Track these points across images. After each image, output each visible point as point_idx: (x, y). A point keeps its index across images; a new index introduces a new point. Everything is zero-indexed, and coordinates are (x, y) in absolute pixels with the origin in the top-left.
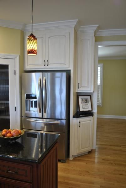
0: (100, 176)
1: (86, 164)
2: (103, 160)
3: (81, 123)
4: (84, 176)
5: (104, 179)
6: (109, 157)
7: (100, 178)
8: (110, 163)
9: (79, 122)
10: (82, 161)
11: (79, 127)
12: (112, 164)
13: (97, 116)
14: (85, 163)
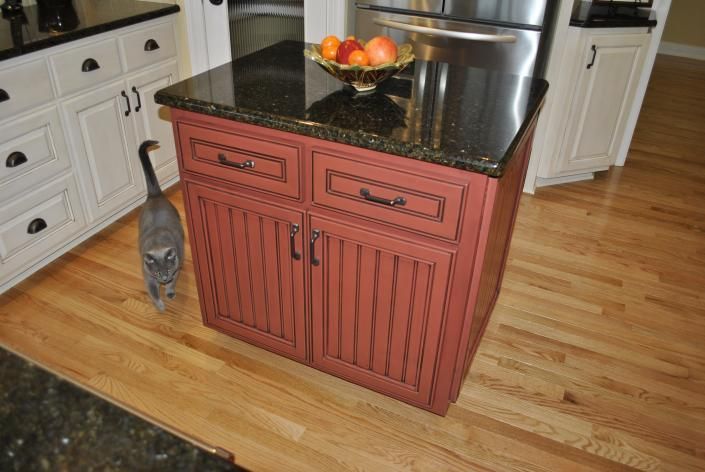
0: (644, 263)
1: (588, 214)
2: (654, 209)
3: (599, 52)
4: (582, 254)
5: (661, 274)
6: (677, 203)
7: (644, 269)
8: (682, 224)
9: (594, 47)
10: (572, 202)
11: (589, 66)
12: (689, 227)
13: (660, 47)
14: (585, 211)
